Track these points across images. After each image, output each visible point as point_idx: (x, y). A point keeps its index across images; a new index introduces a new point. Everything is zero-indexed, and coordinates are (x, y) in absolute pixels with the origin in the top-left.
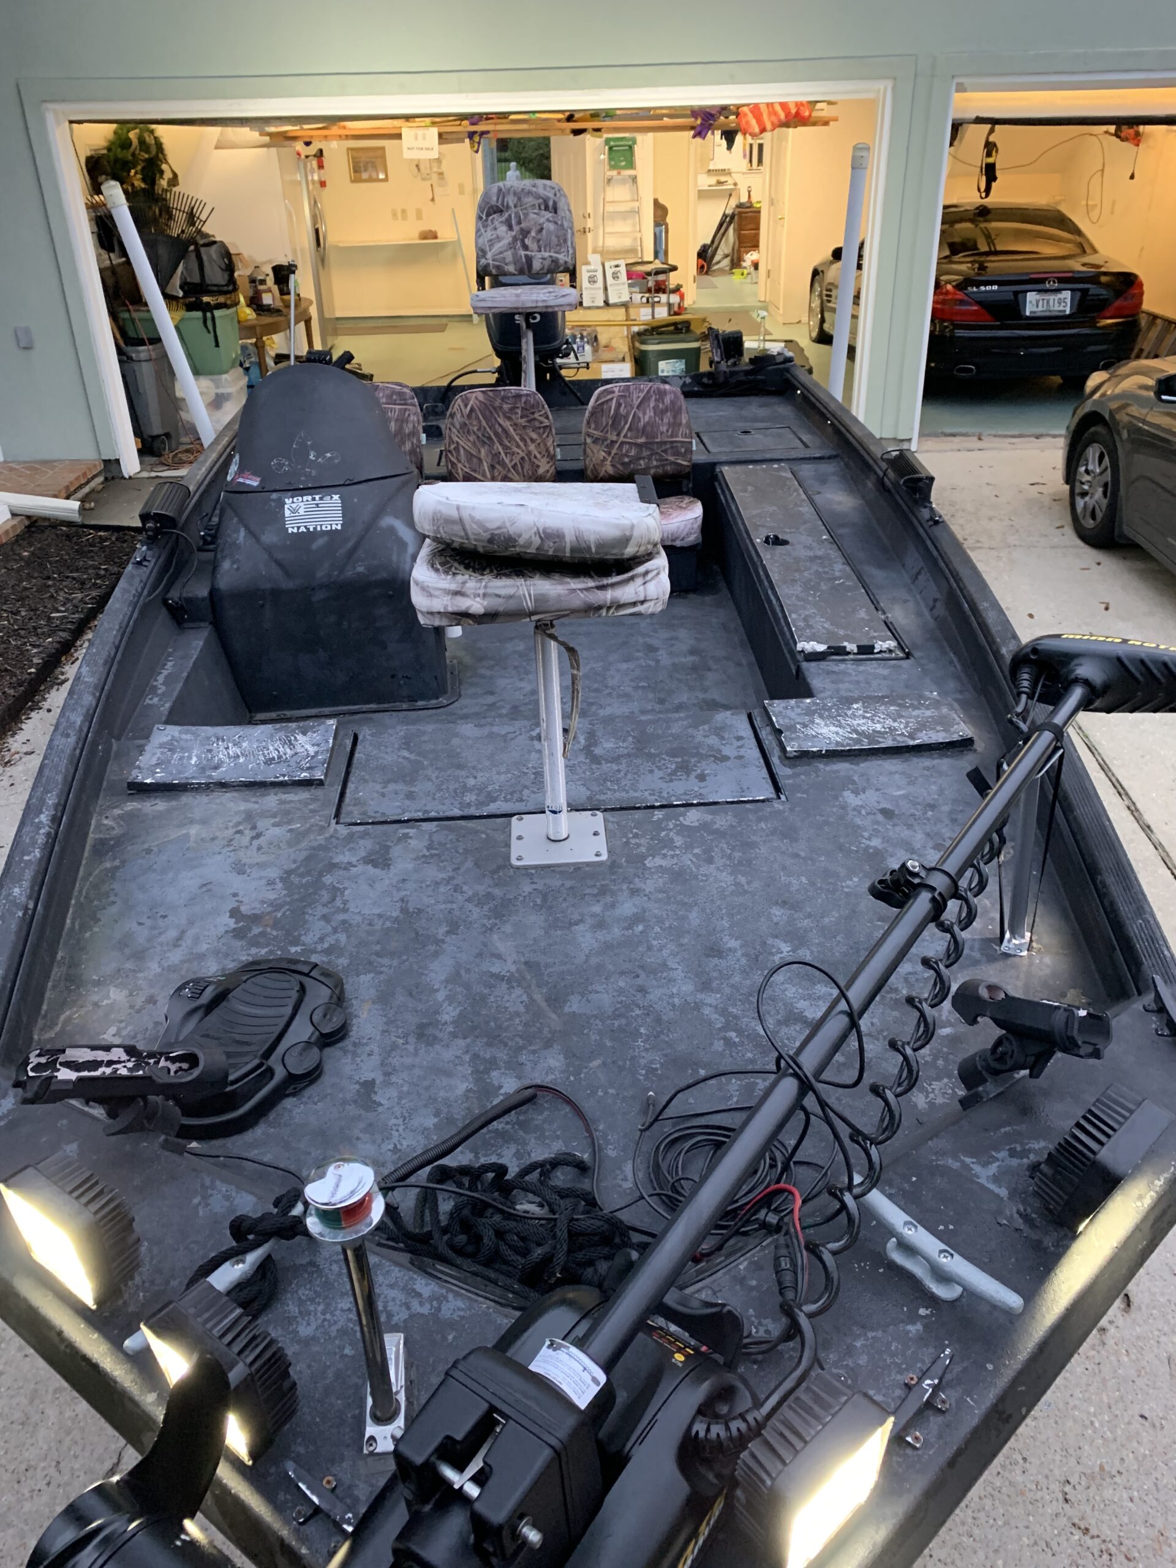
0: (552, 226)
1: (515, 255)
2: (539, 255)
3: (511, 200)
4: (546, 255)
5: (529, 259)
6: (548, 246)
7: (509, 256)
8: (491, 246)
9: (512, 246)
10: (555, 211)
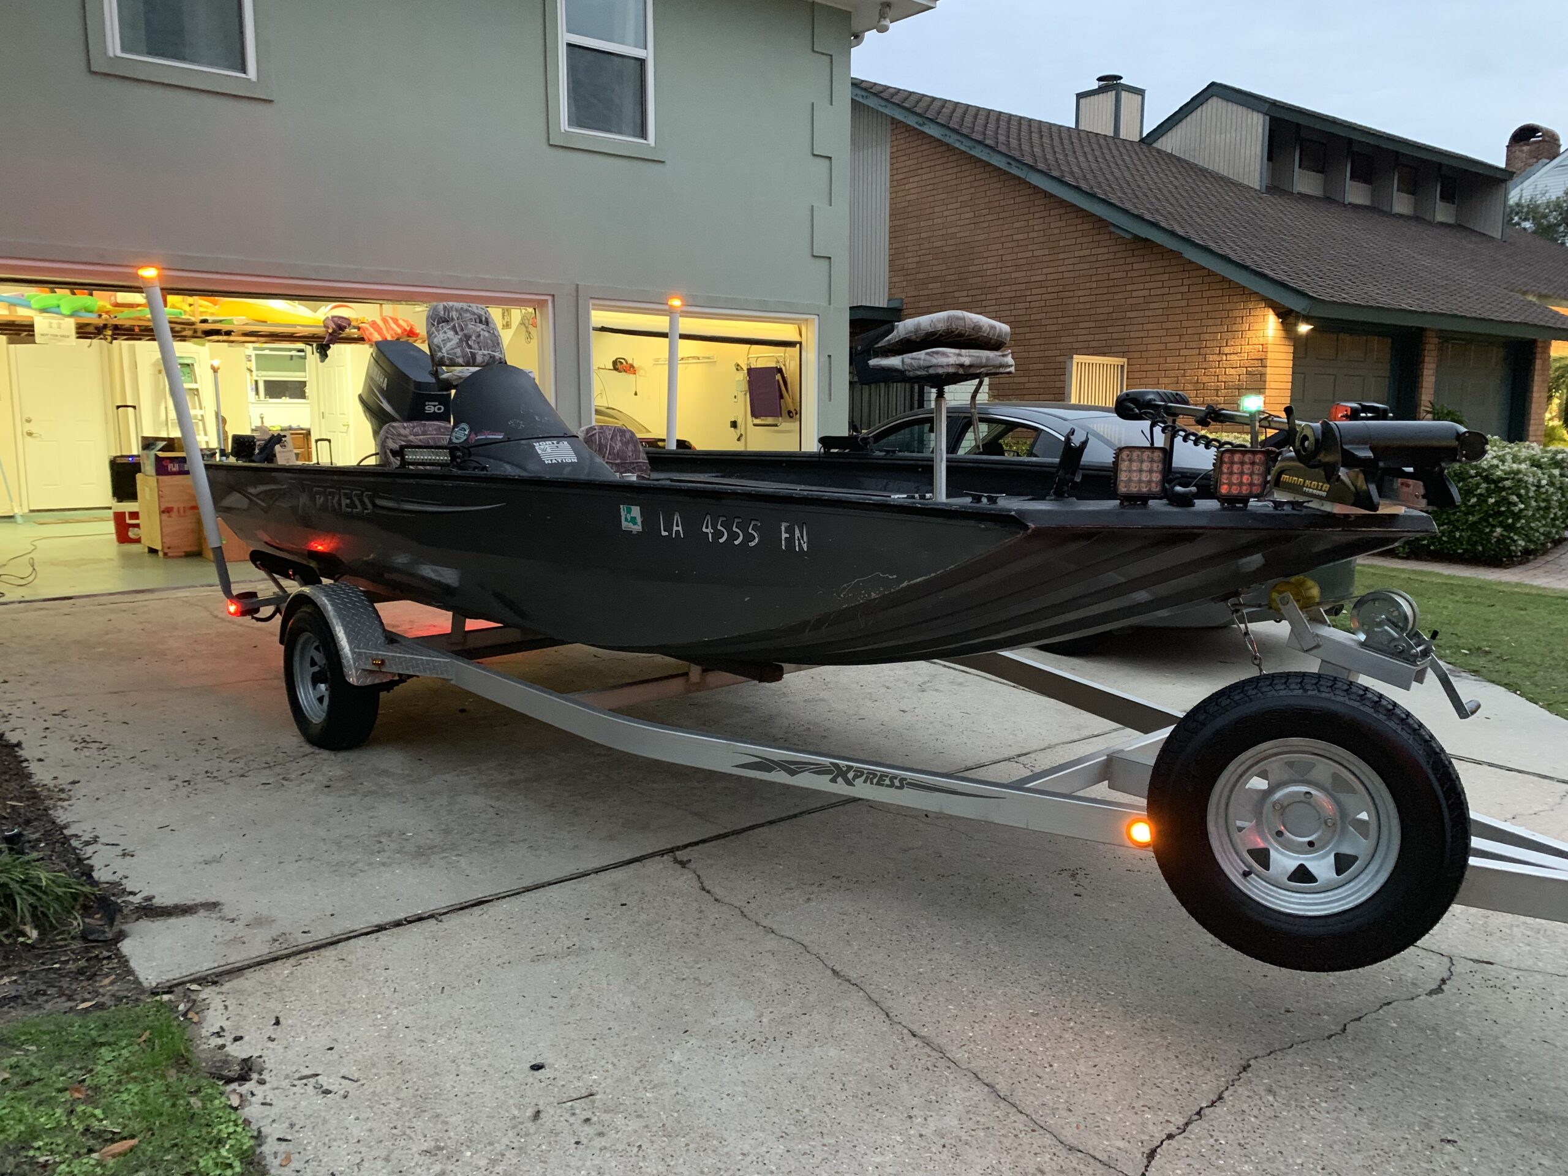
0: (487, 334)
1: (463, 351)
2: (480, 352)
3: (454, 314)
4: (486, 352)
5: (473, 355)
6: (486, 347)
7: (458, 351)
8: (445, 345)
9: (459, 344)
10: (487, 323)
